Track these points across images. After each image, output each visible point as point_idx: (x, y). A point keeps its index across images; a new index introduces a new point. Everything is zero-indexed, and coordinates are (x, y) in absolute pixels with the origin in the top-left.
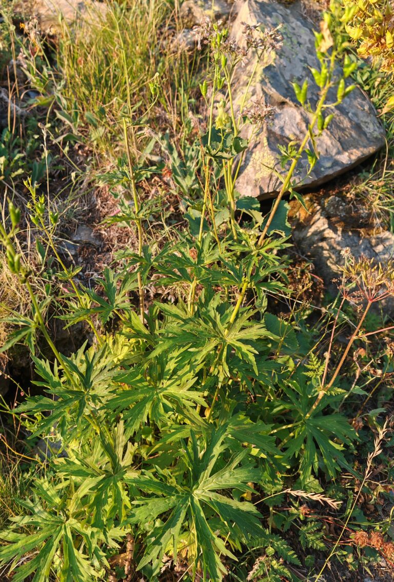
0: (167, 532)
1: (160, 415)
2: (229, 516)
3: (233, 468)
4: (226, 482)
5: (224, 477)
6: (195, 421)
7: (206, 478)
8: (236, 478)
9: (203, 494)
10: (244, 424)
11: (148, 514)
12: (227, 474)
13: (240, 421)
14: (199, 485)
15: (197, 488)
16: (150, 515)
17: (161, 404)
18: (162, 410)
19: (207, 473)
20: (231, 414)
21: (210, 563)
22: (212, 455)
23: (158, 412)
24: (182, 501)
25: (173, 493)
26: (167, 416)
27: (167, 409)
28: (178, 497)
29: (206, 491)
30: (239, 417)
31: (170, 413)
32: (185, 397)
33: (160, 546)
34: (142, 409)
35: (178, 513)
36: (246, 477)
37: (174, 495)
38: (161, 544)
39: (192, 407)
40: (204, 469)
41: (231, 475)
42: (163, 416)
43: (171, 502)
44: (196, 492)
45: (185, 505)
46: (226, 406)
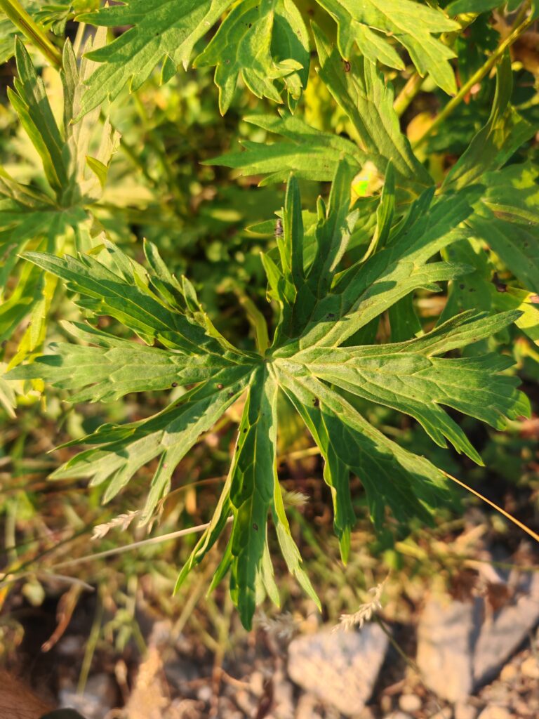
0: (151, 437)
1: (248, 60)
2: (354, 463)
3: (438, 351)
4: (388, 382)
5: (392, 363)
6: (376, 134)
7: (329, 344)
8: (429, 385)
9: (301, 379)
10: (525, 207)
11: (101, 375)
12: (404, 362)
13: (517, 191)
14: (297, 349)
15: (289, 355)
16: (107, 381)
17: (269, 18)
18: (261, 42)
19: (339, 331)
20: (504, 159)
21: (245, 553)
22: (384, 279)
23: (246, 48)
24: (223, 375)
25: (203, 347)
26: (274, 71)
27: (281, 46)
28: (214, 360)
29: (313, 375)
30: (520, 179)
31: (292, 65)
32: (372, 19)
33: (122, 461)
34: (188, 11)
35: (201, 402)
36: (464, 394)
37: (202, 353)
38: (124, 455)
39: (383, 69)
40: (333, 318)
41: (415, 370)
42: (259, 67)
43: (189, 368)
44: (279, 362)
45: (230, 389)
46: (498, 125)
